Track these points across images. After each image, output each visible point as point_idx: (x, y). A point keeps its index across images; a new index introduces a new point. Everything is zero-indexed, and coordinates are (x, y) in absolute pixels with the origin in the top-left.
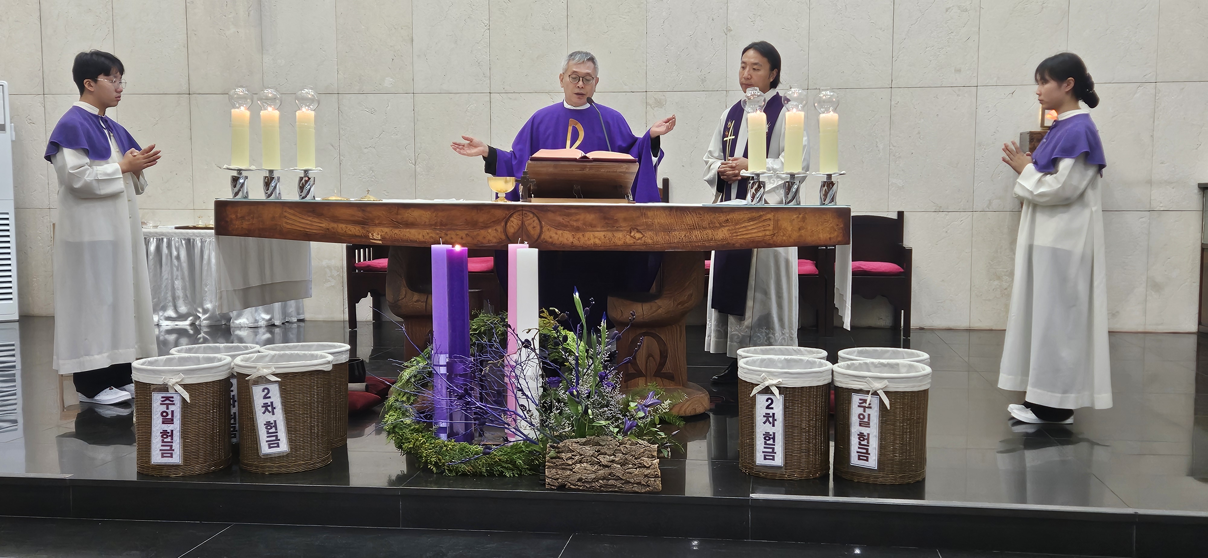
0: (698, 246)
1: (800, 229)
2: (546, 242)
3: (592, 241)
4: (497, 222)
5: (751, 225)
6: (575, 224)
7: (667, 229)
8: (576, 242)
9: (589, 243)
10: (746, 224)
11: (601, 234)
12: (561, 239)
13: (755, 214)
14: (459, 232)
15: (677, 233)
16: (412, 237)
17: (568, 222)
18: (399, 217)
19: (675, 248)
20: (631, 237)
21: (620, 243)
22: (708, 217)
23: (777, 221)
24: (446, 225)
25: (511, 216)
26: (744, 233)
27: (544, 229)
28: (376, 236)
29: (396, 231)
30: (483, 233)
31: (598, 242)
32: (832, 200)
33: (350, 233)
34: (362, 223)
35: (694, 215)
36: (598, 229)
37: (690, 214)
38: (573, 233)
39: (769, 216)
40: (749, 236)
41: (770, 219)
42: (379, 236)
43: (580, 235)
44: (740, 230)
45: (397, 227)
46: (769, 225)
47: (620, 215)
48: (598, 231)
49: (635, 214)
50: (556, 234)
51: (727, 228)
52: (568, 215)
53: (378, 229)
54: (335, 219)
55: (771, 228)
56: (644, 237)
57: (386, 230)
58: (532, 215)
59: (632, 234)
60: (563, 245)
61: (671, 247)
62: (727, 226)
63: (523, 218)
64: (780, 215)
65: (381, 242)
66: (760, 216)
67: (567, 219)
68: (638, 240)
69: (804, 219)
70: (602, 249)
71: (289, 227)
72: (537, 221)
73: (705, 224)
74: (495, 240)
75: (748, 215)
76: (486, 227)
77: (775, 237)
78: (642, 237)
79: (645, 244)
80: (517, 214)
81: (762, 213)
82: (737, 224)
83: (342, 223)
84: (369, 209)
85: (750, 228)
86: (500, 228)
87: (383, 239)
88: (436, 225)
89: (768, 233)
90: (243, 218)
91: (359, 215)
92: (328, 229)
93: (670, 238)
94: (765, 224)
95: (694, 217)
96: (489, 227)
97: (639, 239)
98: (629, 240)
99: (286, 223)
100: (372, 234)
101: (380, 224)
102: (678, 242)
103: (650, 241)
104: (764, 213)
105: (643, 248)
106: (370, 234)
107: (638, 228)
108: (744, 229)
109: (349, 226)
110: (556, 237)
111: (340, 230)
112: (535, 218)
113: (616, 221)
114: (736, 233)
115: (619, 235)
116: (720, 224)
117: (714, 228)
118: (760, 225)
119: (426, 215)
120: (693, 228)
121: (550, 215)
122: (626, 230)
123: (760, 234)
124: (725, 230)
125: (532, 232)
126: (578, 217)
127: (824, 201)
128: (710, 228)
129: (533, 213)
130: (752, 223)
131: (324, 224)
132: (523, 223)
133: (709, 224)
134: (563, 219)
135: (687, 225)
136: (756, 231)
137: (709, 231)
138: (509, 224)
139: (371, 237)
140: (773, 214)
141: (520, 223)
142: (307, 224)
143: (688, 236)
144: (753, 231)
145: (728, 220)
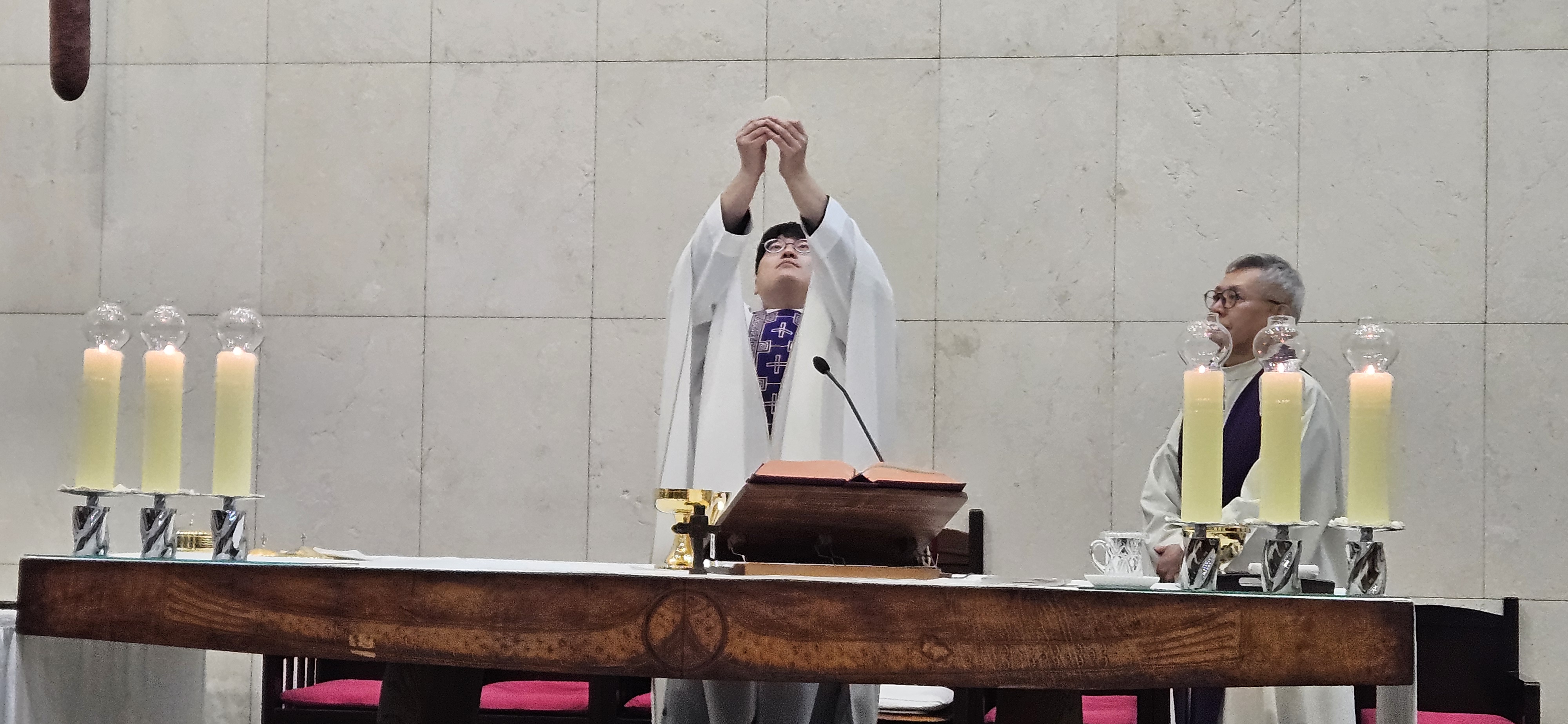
0: (1073, 679)
1: (1300, 647)
2: (735, 661)
3: (835, 662)
4: (628, 615)
5: (1189, 636)
6: (800, 622)
7: (1004, 640)
8: (800, 664)
9: (828, 666)
10: (1179, 633)
11: (856, 647)
12: (767, 656)
13: (1198, 612)
14: (545, 637)
15: (1025, 648)
16: (442, 646)
17: (785, 618)
18: (416, 600)
19: (1019, 681)
20: (923, 654)
21: (898, 667)
22: (1095, 615)
23: (1247, 630)
24: (516, 620)
25: (659, 603)
26: (1175, 652)
27: (732, 633)
28: (363, 644)
29: (409, 631)
30: (597, 637)
31: (848, 663)
33: (306, 633)
34: (338, 612)
35: (1064, 610)
36: (851, 637)
37: (1055, 607)
38: (794, 644)
39: (1233, 616)
40: (1187, 659)
41: (1233, 624)
42: (372, 643)
43: (810, 647)
44: (1168, 646)
45: (408, 623)
46: (1232, 637)
47: (899, 607)
48: (850, 640)
49: (931, 605)
50: (757, 644)
51: (1137, 640)
52: (787, 603)
53: (370, 626)
54: (278, 604)
55: (1234, 643)
56: (951, 659)
57: (386, 628)
58: (704, 602)
59: (926, 648)
61: (1014, 681)
62: (1136, 636)
63: (684, 608)
64: (1255, 615)
65: (373, 655)
66: (1212, 617)
67: (781, 612)
68: (938, 662)
69: (1308, 627)
71: (176, 618)
72: (715, 615)
73: (1087, 629)
74: (622, 655)
75: (1185, 614)
76: (603, 625)
77: (1244, 666)
78: (947, 656)
79: (953, 670)
80: (673, 597)
81: (1214, 610)
82: (1158, 633)
83: (291, 612)
84: (351, 582)
85: (1188, 641)
86: (634, 629)
87: (378, 647)
88: (494, 618)
89: (1228, 654)
90: (78, 598)
91: (328, 595)
92: (261, 625)
93: (1008, 658)
94: (1220, 633)
95: (1062, 613)
96: (611, 626)
97: (941, 659)
98: (918, 662)
99: (173, 611)
100: (355, 637)
101: (373, 617)
102: (1027, 670)
103: (965, 666)
104: (1218, 608)
105: (951, 681)
106: (351, 639)
107: (941, 635)
108: (1176, 644)
109: (306, 619)
110: (755, 652)
111: (286, 628)
112: (712, 610)
113: (890, 619)
114: (1158, 651)
115: (898, 649)
116: (1121, 629)
117: (1110, 640)
118: (1212, 635)
119: (474, 596)
120: (1060, 638)
121: (747, 604)
122: (910, 640)
123: (1210, 656)
124: (1133, 645)
125: (704, 640)
126: (806, 607)
128: (1098, 640)
129: (708, 597)
130: (1191, 631)
131: (254, 614)
132: (685, 620)
133: (1096, 630)
134: (774, 612)
135: (1048, 631)
136: (1202, 647)
137: (1097, 647)
138: (653, 620)
139: (352, 643)
140: (1238, 612)
141: (678, 618)
142: (216, 613)
143: (1050, 657)
144: (1193, 649)
145: (1138, 622)
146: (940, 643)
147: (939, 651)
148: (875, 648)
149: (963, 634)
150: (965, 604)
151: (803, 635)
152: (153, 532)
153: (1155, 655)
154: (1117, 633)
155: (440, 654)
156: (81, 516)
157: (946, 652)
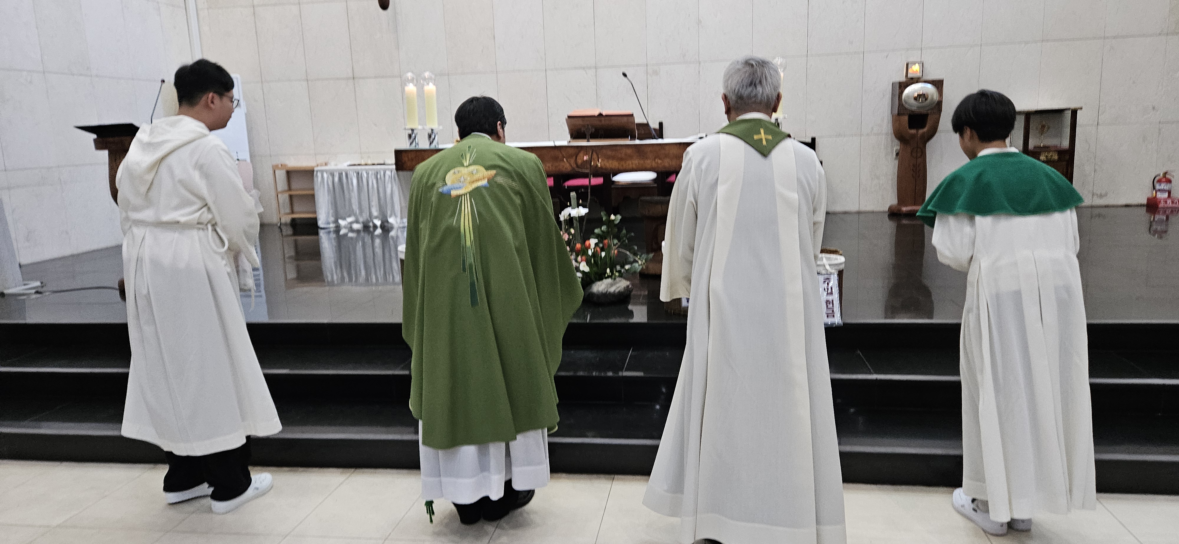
2: (602, 168)
3: (631, 166)
4: (570, 156)
6: (619, 156)
8: (621, 168)
20: (656, 162)
21: (648, 167)
25: (579, 152)
30: (562, 164)
49: (658, 148)
52: (616, 150)
56: (664, 163)
60: (612, 169)
72: (596, 155)
74: (569, 168)
79: (664, 167)
80: (583, 151)
86: (573, 160)
90: (412, 160)
97: (661, 164)
98: (654, 165)
103: (667, 165)
110: (608, 165)
112: (594, 153)
113: (646, 153)
115: (649, 161)
121: (604, 151)
122: (652, 159)
129: (593, 150)
134: (612, 153)
138: (578, 158)
146: (660, 159)
147: (659, 161)
148: (642, 162)
149: (667, 156)
150: (667, 148)
151: (621, 159)
152: (431, 140)
156: (410, 136)
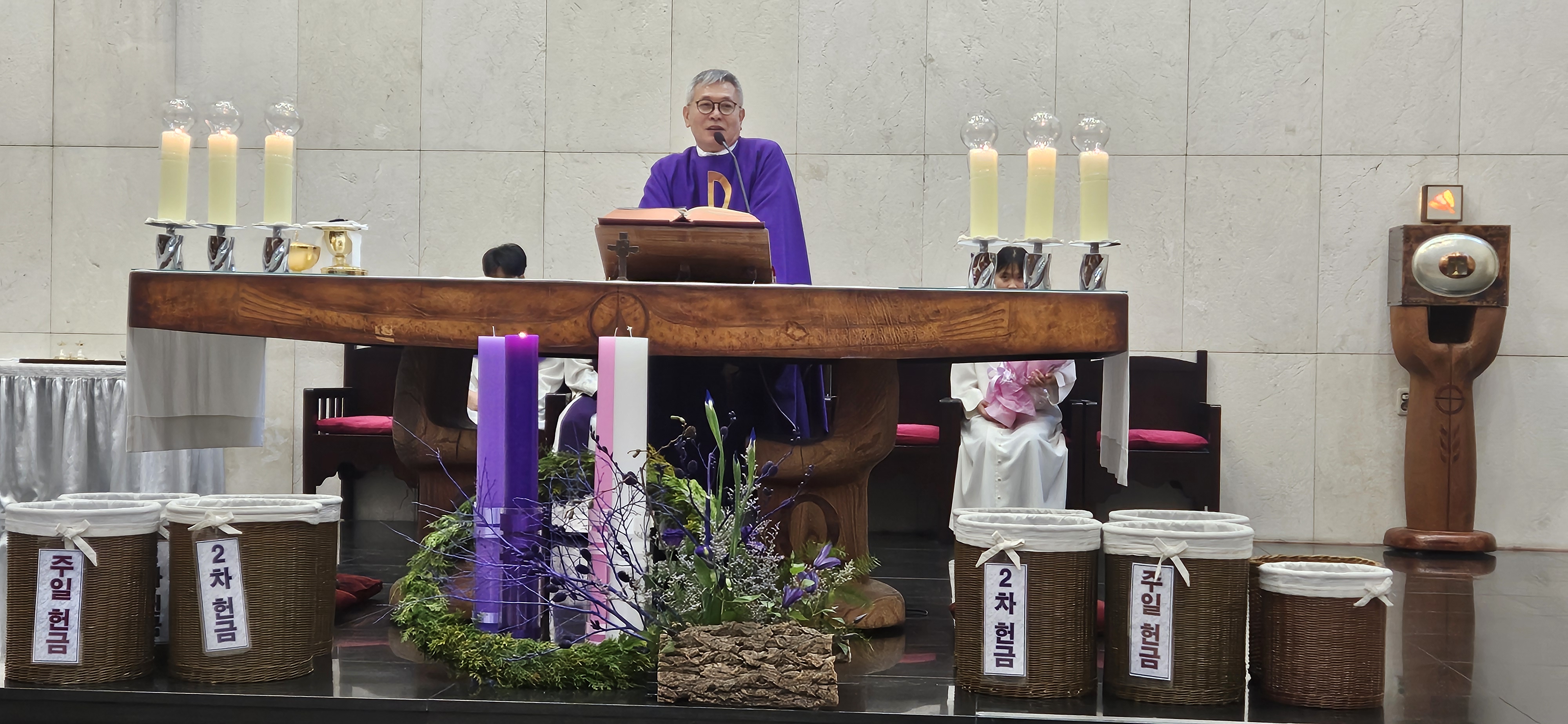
0: (893, 351)
1: (1050, 327)
3: (726, 342)
4: (576, 311)
5: (974, 320)
6: (700, 314)
7: (845, 325)
8: (701, 343)
9: (720, 344)
10: (967, 318)
11: (740, 331)
12: (677, 338)
13: (980, 303)
15: (860, 330)
16: (443, 333)
17: (690, 311)
18: (424, 301)
19: (855, 353)
20: (788, 335)
21: (770, 344)
22: (907, 307)
23: (1014, 314)
24: (497, 314)
25: (599, 302)
26: (964, 331)
27: (652, 322)
28: (386, 331)
29: (418, 323)
30: (555, 327)
31: (735, 342)
32: (1100, 284)
33: (345, 325)
34: (366, 310)
35: (886, 303)
36: (736, 324)
37: (881, 301)
38: (697, 329)
39: (1003, 305)
40: (972, 336)
41: (1003, 311)
42: (391, 330)
43: (707, 332)
44: (958, 327)
45: (420, 317)
46: (1003, 320)
48: (736, 326)
49: (793, 301)
50: (670, 329)
51: (938, 323)
52: (691, 300)
53: (391, 320)
54: (323, 304)
55: (1005, 324)
56: (807, 338)
57: (402, 321)
58: (632, 300)
59: (789, 332)
60: (681, 347)
61: (851, 353)
62: (936, 320)
63: (618, 305)
64: (1019, 305)
65: (392, 340)
66: (989, 306)
67: (687, 307)
68: (798, 340)
69: (1056, 312)
70: (742, 354)
71: (245, 315)
72: (640, 310)
73: (903, 317)
74: (574, 339)
75: (970, 304)
76: (559, 317)
77: (1011, 340)
78: (805, 336)
79: (810, 347)
80: (609, 298)
81: (991, 302)
82: (951, 318)
83: (332, 310)
84: (375, 288)
85: (971, 324)
86: (582, 320)
87: (396, 335)
88: (481, 313)
89: (1000, 332)
90: (174, 300)
91: (359, 297)
92: (309, 319)
93: (848, 337)
94: (995, 318)
95: (885, 306)
96: (565, 318)
97: (800, 338)
98: (784, 341)
99: (244, 309)
100: (380, 327)
101: (392, 313)
102: (861, 345)
103: (817, 343)
104: (994, 301)
105: (807, 354)
106: (376, 327)
107: (799, 322)
108: (964, 326)
109: (343, 315)
110: (669, 334)
111: (328, 320)
112: (638, 305)
113: (764, 311)
114: (951, 330)
115: (769, 332)
116: (927, 317)
117: (919, 323)
118: (989, 319)
120: (885, 323)
121: (662, 300)
122: (779, 325)
123: (988, 334)
124: (934, 326)
126: (706, 303)
127: (1087, 285)
128: (911, 323)
129: (635, 297)
130: (975, 316)
131: (304, 312)
132: (618, 312)
133: (909, 317)
134: (682, 307)
135: (875, 318)
136: (981, 328)
137: (910, 329)
138: (596, 315)
139: (377, 332)
140: (1008, 302)
141: (614, 311)
142: (277, 310)
143: (877, 336)
144: (978, 329)
145: (938, 311)
146: (800, 327)
147: (799, 333)
148: (754, 332)
149: (816, 321)
150: (820, 300)
151: (704, 323)
153: (949, 334)
154: (923, 319)
155: (442, 339)
156: (164, 242)
157: (804, 334)
